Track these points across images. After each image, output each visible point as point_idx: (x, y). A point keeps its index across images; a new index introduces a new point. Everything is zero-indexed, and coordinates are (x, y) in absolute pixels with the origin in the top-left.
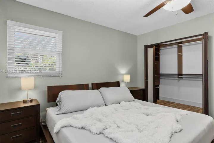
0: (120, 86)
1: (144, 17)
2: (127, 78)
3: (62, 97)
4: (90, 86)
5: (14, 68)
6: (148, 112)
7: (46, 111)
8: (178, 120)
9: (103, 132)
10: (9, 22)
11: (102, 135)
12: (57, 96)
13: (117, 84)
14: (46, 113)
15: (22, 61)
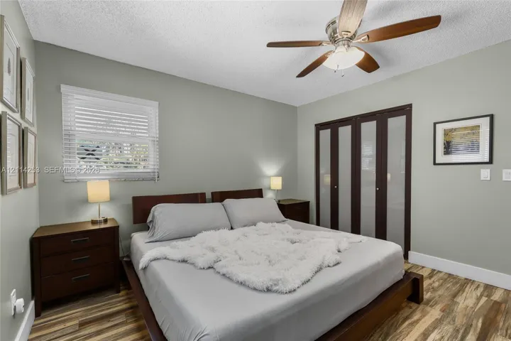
0: (262, 197)
1: (297, 77)
2: (277, 183)
3: (156, 214)
4: (209, 196)
5: (76, 166)
6: (295, 238)
7: (131, 238)
8: (341, 250)
9: (215, 267)
10: (64, 88)
11: (211, 270)
12: (149, 212)
13: (258, 193)
14: (130, 242)
15: (89, 154)
